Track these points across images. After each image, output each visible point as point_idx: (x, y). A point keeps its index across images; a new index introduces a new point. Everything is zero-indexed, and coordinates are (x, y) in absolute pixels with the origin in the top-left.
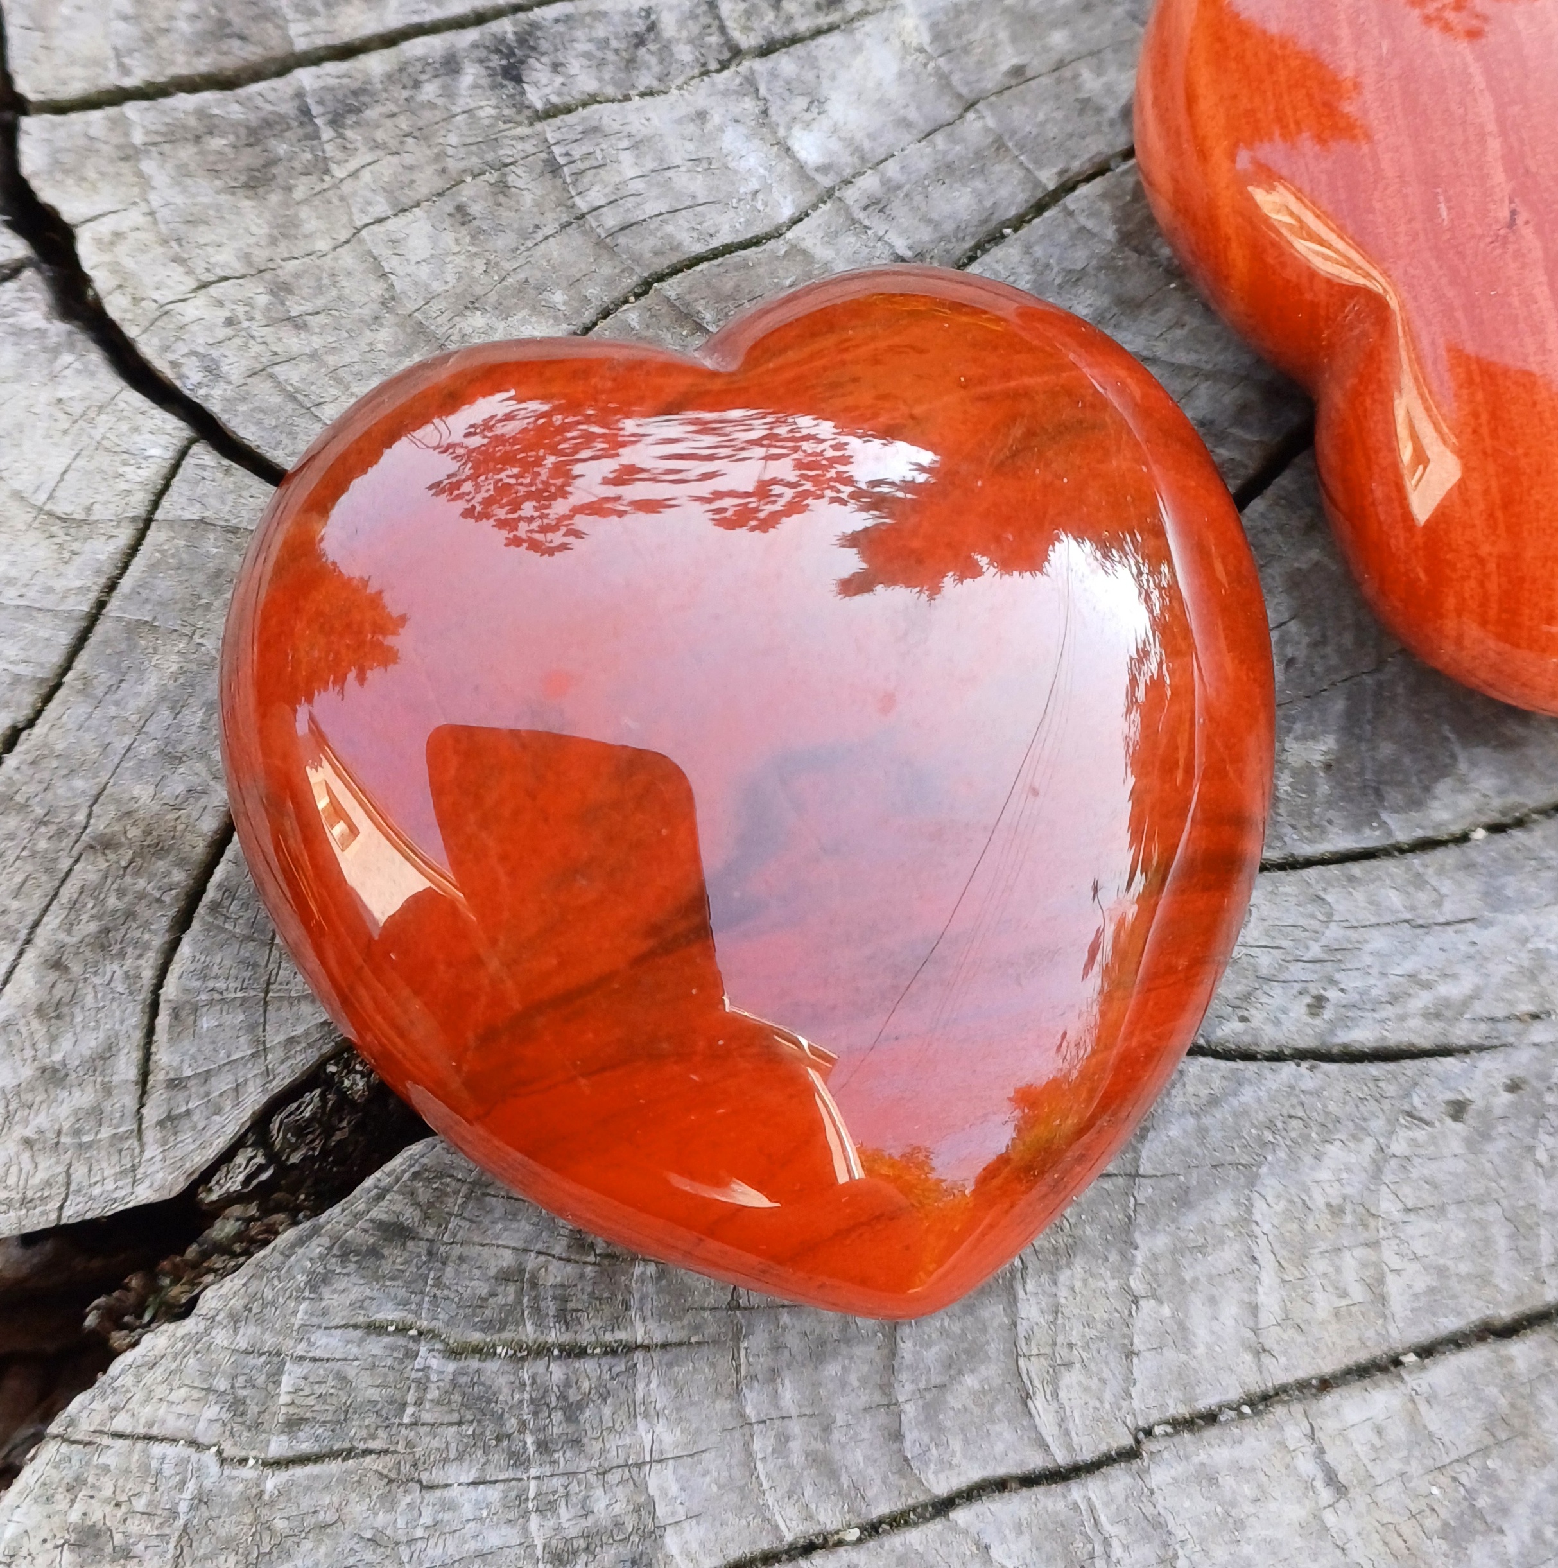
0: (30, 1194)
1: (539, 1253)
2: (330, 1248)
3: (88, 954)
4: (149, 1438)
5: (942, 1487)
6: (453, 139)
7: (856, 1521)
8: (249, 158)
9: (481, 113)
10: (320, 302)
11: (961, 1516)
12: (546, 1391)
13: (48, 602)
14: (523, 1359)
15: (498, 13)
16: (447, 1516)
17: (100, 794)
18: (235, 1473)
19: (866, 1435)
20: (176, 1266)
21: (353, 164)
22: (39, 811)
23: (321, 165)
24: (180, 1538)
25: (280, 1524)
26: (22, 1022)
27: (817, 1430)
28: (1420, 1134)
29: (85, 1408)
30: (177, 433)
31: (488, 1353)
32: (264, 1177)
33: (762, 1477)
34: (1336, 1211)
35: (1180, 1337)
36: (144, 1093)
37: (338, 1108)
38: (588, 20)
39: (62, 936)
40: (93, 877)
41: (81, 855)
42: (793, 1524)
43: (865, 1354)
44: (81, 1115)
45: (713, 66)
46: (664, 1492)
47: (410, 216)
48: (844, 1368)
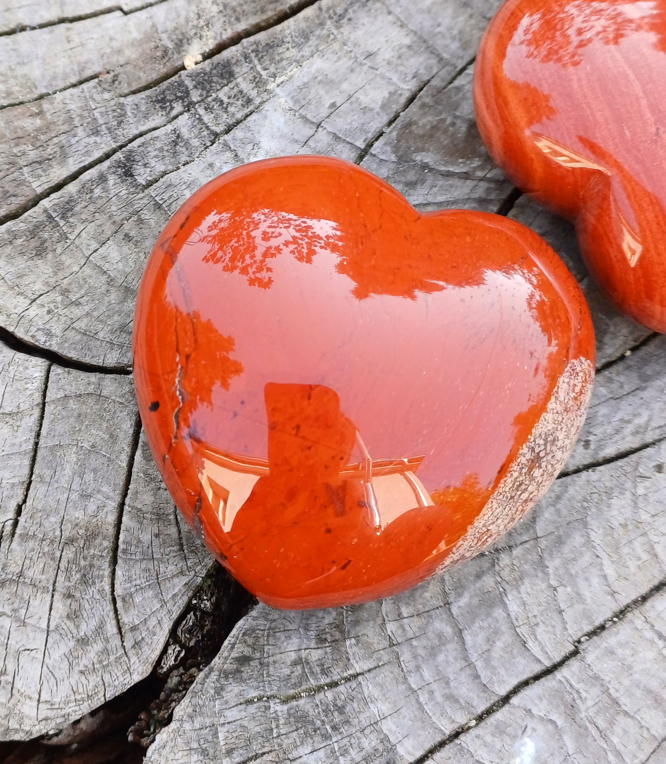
0: (90, 694)
1: (305, 649)
2: (220, 675)
3: (80, 587)
5: (503, 691)
6: (114, 208)
7: (473, 717)
8: (34, 243)
9: (121, 194)
10: (83, 292)
11: (515, 700)
12: (327, 705)
13: (15, 449)
14: (314, 695)
15: (114, 151)
17: (63, 521)
19: (464, 680)
20: (157, 704)
21: (77, 232)
22: (41, 536)
23: (64, 236)
26: (63, 624)
27: (443, 685)
28: (647, 483)
30: (43, 364)
31: (298, 697)
32: (182, 655)
33: (428, 711)
34: (624, 526)
35: (579, 597)
36: (122, 636)
37: (202, 617)
38: (152, 142)
39: (67, 584)
40: (71, 556)
41: (63, 548)
42: (447, 727)
43: (452, 647)
44: (100, 654)
45: (209, 144)
46: (390, 731)
47: (107, 245)
48: (445, 655)
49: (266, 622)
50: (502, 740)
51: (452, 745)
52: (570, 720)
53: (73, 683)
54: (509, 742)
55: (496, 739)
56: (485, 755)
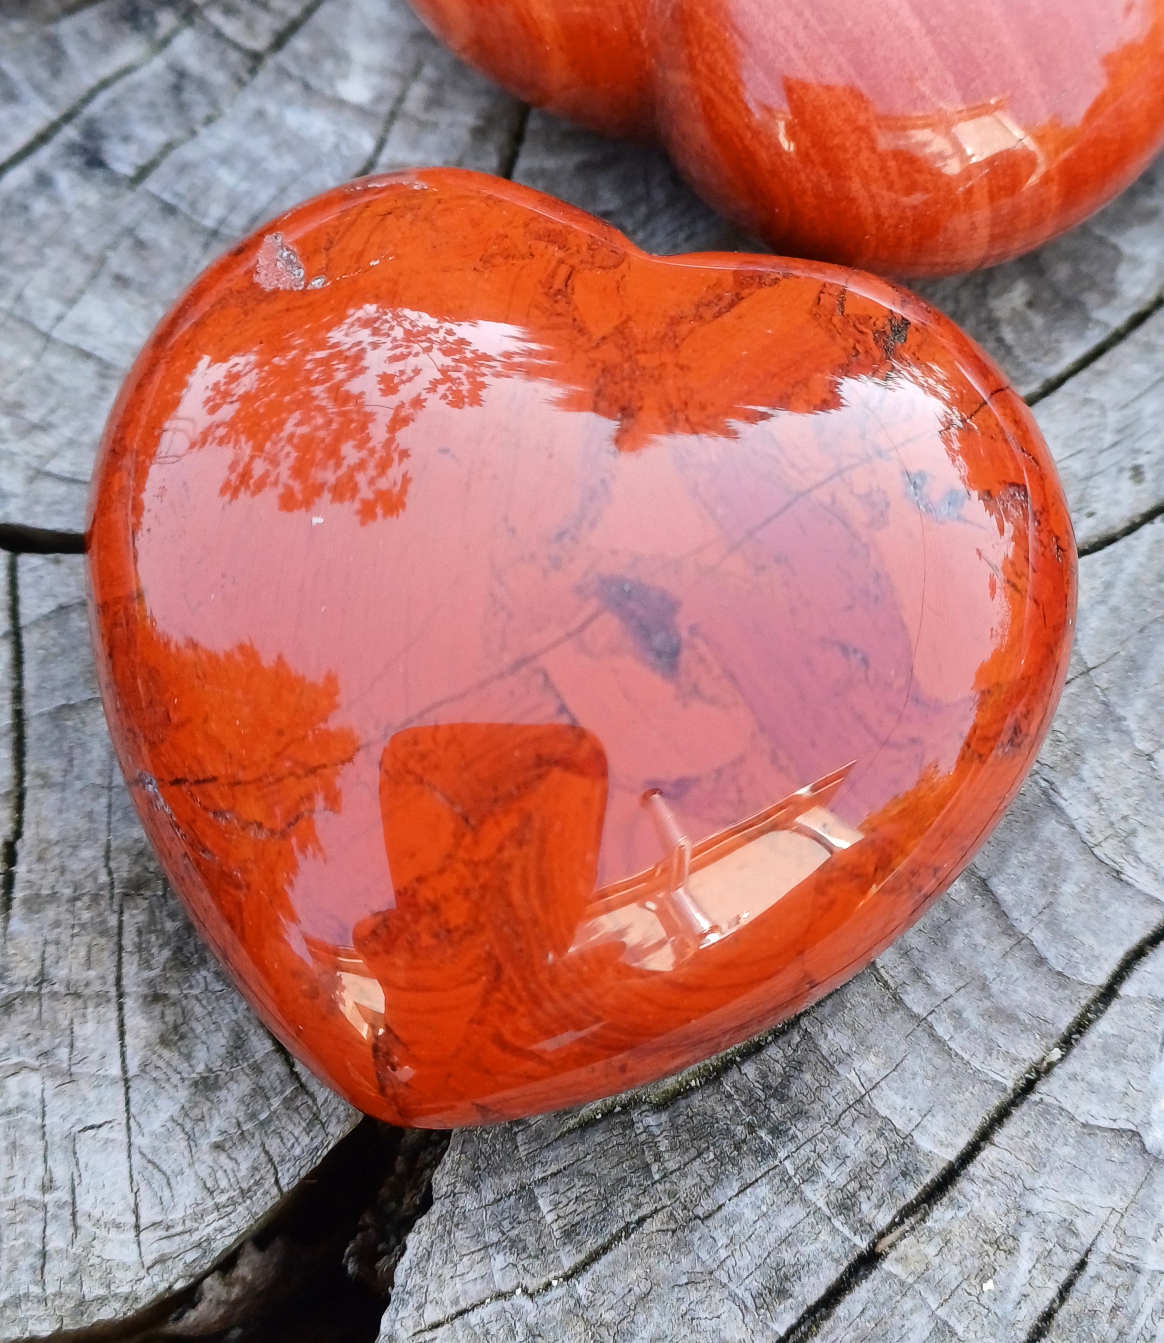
0: (245, 1186)
3: (175, 975)
4: (461, 1313)
5: (1101, 977)
7: (1052, 1042)
11: (1128, 989)
12: (750, 1091)
14: (716, 1078)
15: (57, 126)
16: (737, 1228)
17: (108, 852)
18: (547, 1299)
19: (1017, 975)
20: (393, 1188)
22: (68, 892)
25: (608, 1317)
26: (155, 1057)
27: (977, 993)
29: (394, 1321)
31: (686, 1091)
33: (960, 1052)
36: (286, 1056)
39: (148, 974)
40: (142, 918)
41: (121, 906)
42: (1006, 1073)
43: (975, 916)
44: (247, 1100)
46: (892, 1109)
48: (966, 936)
50: (1124, 1073)
51: (1024, 1107)
53: (205, 1173)
54: (1138, 1073)
55: (1111, 1074)
56: (1096, 1109)
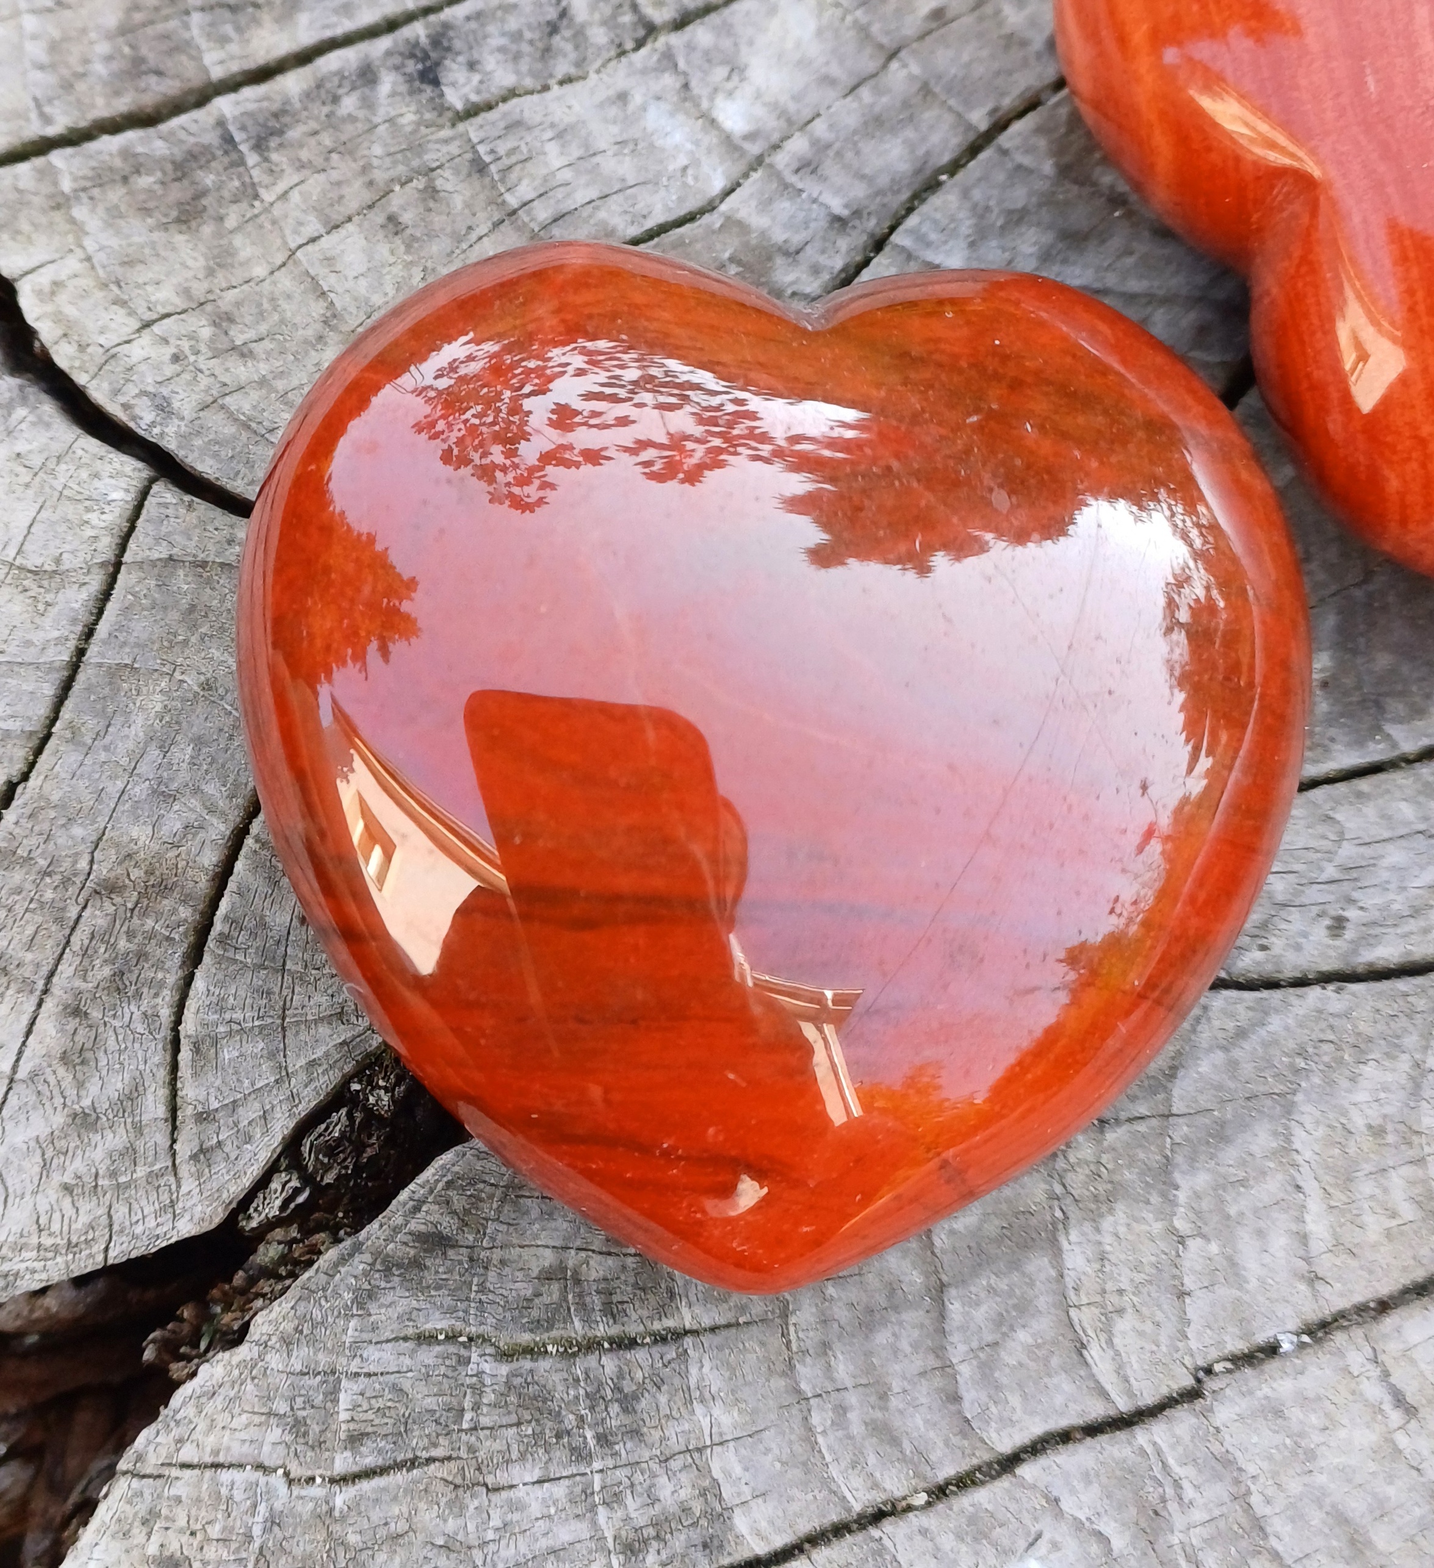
0: (74, 1239)
1: (579, 1249)
2: (372, 1264)
3: (105, 998)
4: (216, 1466)
5: (1005, 1445)
6: (377, 150)
7: (923, 1485)
9: (402, 121)
10: (263, 328)
11: (1027, 1471)
12: (600, 1384)
13: (30, 655)
14: (574, 1355)
15: (410, 17)
16: (516, 1516)
17: (100, 839)
18: (303, 1493)
19: (924, 1400)
20: (225, 1294)
21: (281, 187)
22: (43, 863)
23: (250, 190)
24: (257, 1561)
25: (353, 1539)
26: (48, 1070)
27: (873, 1399)
29: (151, 1442)
30: (137, 474)
31: (540, 1353)
32: (301, 1199)
33: (824, 1451)
34: (1377, 1132)
35: (1231, 1273)
36: (174, 1128)
37: (366, 1125)
38: (499, 13)
39: (78, 983)
40: (101, 922)
41: (87, 901)
42: (859, 1495)
43: (914, 1319)
44: (116, 1156)
45: (629, 45)
46: (728, 1474)
47: (342, 232)
48: (894, 1335)
49: (504, 1169)
50: (977, 1553)
51: (860, 1537)
52: (1144, 1544)
53: (43, 1206)
54: (992, 1560)
55: (964, 1548)
